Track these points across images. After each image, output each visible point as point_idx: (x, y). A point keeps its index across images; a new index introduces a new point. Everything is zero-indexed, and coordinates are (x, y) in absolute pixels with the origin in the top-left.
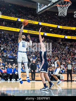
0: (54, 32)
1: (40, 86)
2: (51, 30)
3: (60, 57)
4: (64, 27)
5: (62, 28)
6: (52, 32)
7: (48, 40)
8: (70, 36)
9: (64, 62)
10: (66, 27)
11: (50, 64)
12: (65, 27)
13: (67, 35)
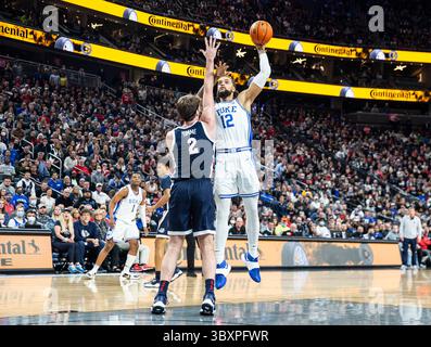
0: (110, 39)
1: (33, 296)
2: (94, 26)
3: (135, 157)
4: (157, 17)
5: (148, 23)
6: (102, 39)
7: (81, 72)
8: (183, 62)
9: (152, 184)
10: (168, 20)
11: (83, 191)
12: (161, 18)
13: (171, 56)
